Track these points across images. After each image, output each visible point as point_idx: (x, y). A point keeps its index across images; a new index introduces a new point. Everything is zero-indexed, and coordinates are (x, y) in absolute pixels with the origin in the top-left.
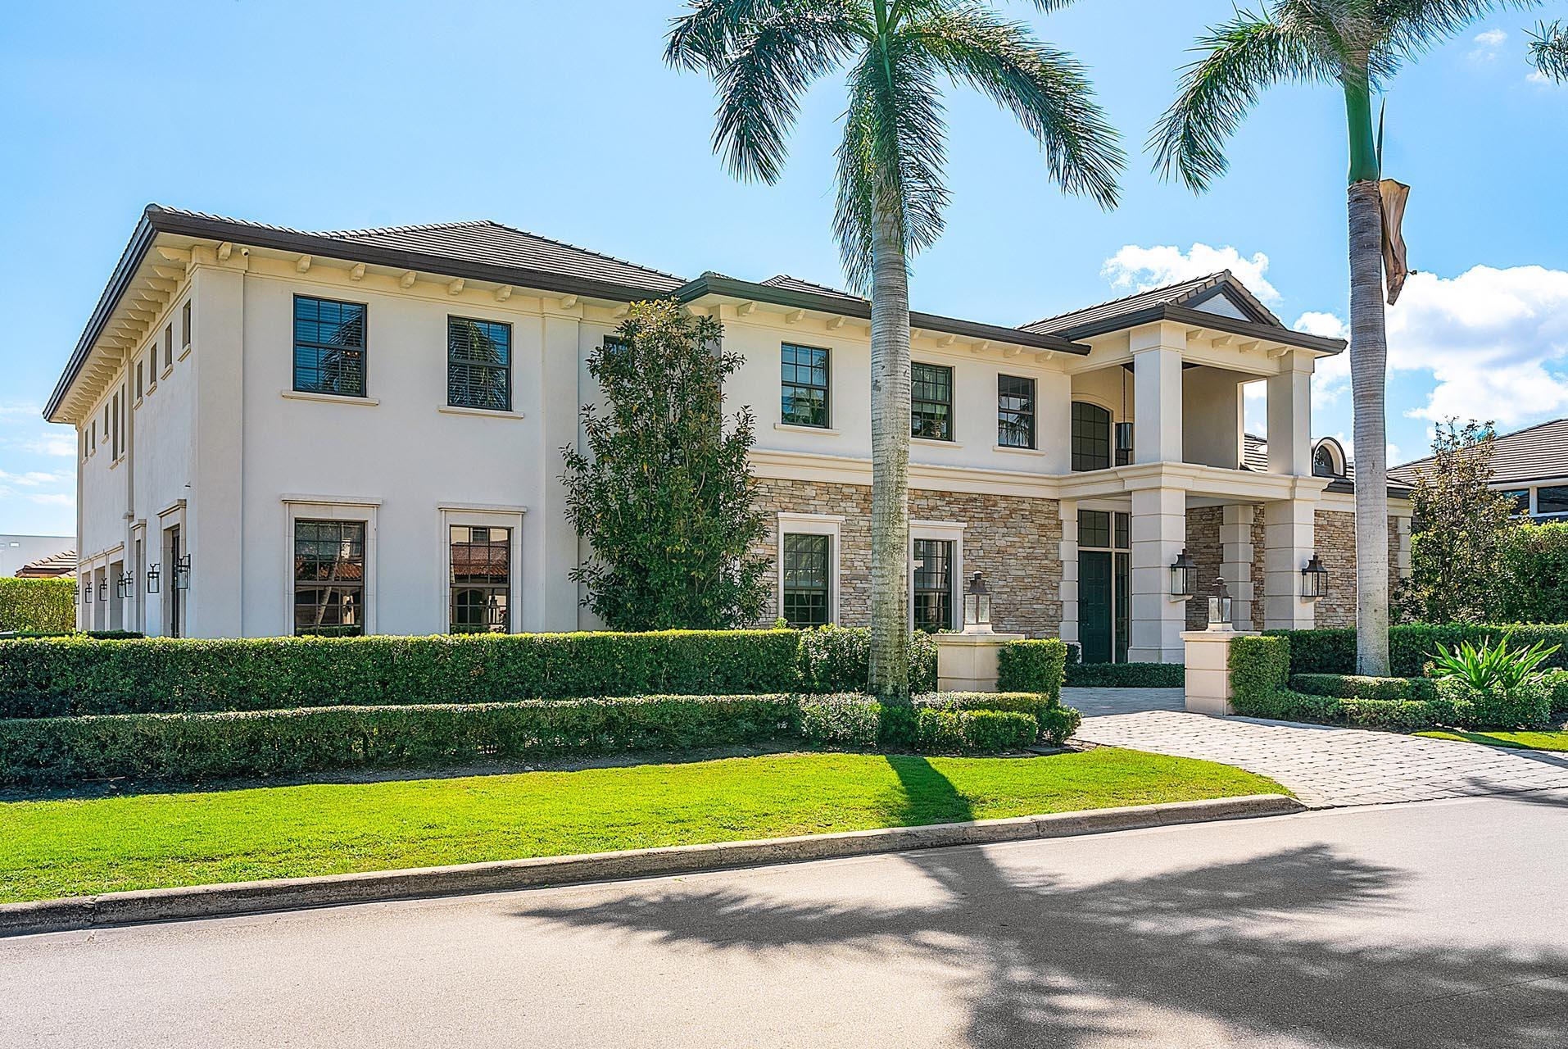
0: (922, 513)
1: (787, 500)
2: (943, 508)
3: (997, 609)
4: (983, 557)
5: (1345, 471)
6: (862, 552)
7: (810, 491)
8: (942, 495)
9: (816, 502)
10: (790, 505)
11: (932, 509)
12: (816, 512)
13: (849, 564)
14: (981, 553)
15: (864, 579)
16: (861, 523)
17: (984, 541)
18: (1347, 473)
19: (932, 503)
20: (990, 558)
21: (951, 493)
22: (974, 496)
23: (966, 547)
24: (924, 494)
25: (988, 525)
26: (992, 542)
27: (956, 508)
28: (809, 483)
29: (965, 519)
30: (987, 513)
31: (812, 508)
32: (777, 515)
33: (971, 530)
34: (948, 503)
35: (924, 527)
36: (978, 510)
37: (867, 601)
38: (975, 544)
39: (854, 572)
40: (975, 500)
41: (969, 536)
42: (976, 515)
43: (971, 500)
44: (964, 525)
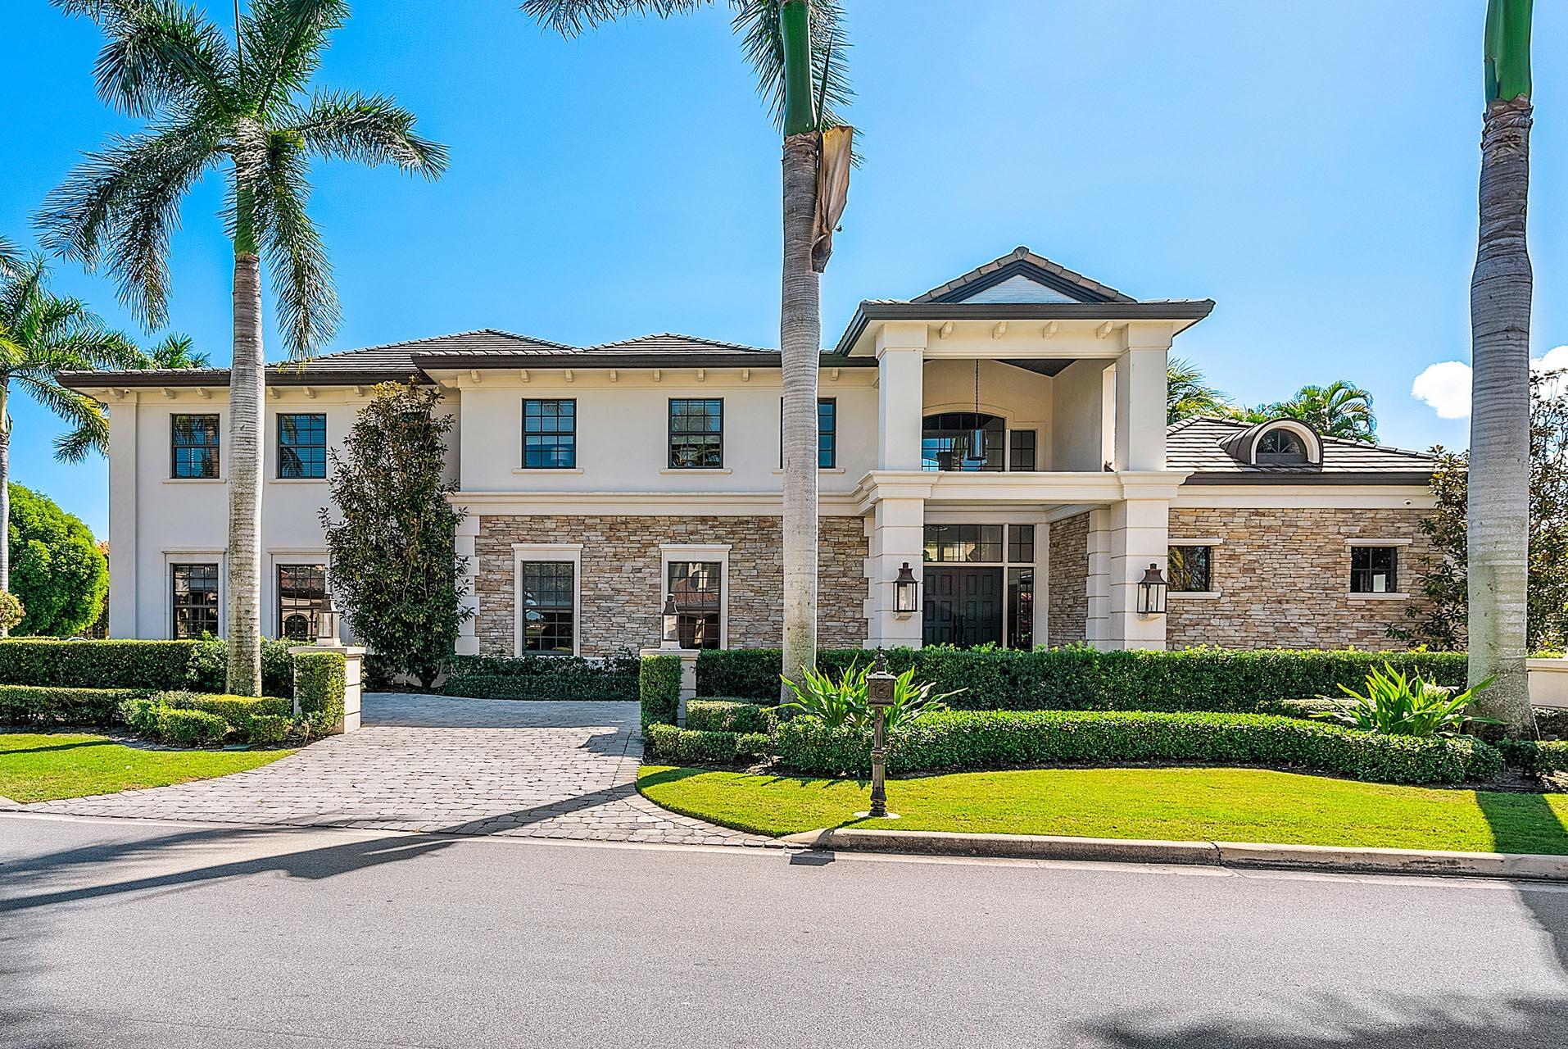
0: (678, 538)
1: (525, 533)
2: (706, 532)
3: (775, 626)
4: (758, 576)
6: (606, 575)
7: (549, 524)
8: (703, 519)
9: (556, 533)
10: (527, 537)
11: (692, 533)
12: (556, 542)
13: (592, 586)
14: (755, 572)
15: (610, 598)
16: (606, 549)
17: (758, 561)
18: (1325, 459)
19: (691, 528)
20: (767, 577)
21: (715, 517)
22: (746, 519)
23: (734, 568)
24: (681, 519)
25: (764, 545)
26: (769, 561)
27: (721, 531)
28: (548, 517)
29: (733, 541)
30: (762, 534)
31: (552, 538)
32: (512, 546)
33: (742, 552)
34: (712, 527)
35: (681, 550)
36: (752, 532)
37: (613, 619)
38: (747, 564)
39: (598, 593)
40: (747, 522)
41: (739, 556)
42: (748, 537)
43: (741, 523)
44: (728, 547)
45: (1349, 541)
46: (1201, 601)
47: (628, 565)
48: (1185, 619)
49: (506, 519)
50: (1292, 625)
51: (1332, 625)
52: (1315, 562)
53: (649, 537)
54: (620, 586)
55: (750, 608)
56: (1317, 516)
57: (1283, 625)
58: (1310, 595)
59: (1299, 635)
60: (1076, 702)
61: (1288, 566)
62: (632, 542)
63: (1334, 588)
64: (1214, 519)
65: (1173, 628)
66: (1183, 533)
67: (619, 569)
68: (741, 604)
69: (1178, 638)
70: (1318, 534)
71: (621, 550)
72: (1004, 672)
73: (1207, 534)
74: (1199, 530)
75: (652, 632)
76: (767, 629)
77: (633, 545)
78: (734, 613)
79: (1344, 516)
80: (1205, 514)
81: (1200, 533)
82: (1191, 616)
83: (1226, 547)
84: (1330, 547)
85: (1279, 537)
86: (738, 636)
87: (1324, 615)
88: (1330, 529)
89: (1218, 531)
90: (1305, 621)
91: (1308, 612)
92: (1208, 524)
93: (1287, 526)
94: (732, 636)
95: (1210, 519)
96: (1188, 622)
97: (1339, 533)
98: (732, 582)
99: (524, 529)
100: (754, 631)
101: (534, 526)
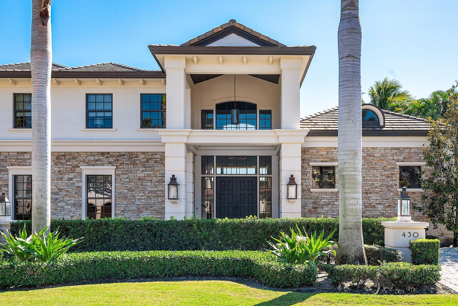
0: (90, 163)
1: (14, 161)
2: (104, 160)
3: (138, 207)
4: (129, 182)
5: (384, 123)
6: (55, 182)
8: (103, 154)
9: (30, 161)
10: (16, 163)
11: (97, 161)
12: (30, 165)
14: (128, 180)
15: (57, 193)
16: (55, 169)
17: (130, 174)
18: (386, 124)
19: (96, 158)
20: (134, 182)
21: (108, 152)
22: (123, 153)
23: (118, 178)
24: (92, 154)
25: (132, 166)
26: (135, 175)
27: (111, 160)
28: (26, 153)
29: (117, 164)
30: (131, 161)
31: (28, 163)
32: (7, 167)
33: (122, 170)
34: (107, 157)
35: (91, 169)
36: (126, 160)
37: (59, 204)
38: (124, 176)
40: (124, 155)
41: (120, 172)
42: (125, 162)
43: (121, 155)
44: (115, 167)
45: (397, 163)
46: (330, 193)
47: (66, 177)
48: (323, 202)
49: (5, 154)
50: (373, 204)
51: (391, 204)
52: (383, 173)
53: (76, 163)
54: (61, 187)
55: (126, 198)
56: (383, 151)
57: (368, 204)
58: (380, 190)
59: (376, 209)
60: (186, 245)
61: (371, 175)
62: (68, 165)
63: (391, 186)
64: (335, 153)
65: (317, 206)
66: (321, 160)
67: (61, 179)
68: (121, 196)
69: (319, 211)
70: (384, 160)
71: (62, 169)
73: (332, 160)
74: (328, 158)
75: (78, 210)
76: (134, 208)
77: (68, 167)
78: (118, 200)
79: (395, 151)
80: (331, 150)
81: (328, 160)
82: (325, 200)
84: (389, 166)
85: (366, 162)
86: (120, 212)
87: (387, 199)
88: (389, 158)
89: (337, 158)
90: (378, 202)
91: (379, 198)
92: (332, 155)
93: (369, 156)
94: (117, 212)
95: (333, 153)
96: (324, 203)
97: (393, 160)
98: (117, 185)
99: (13, 159)
100: (128, 209)
101: (19, 157)
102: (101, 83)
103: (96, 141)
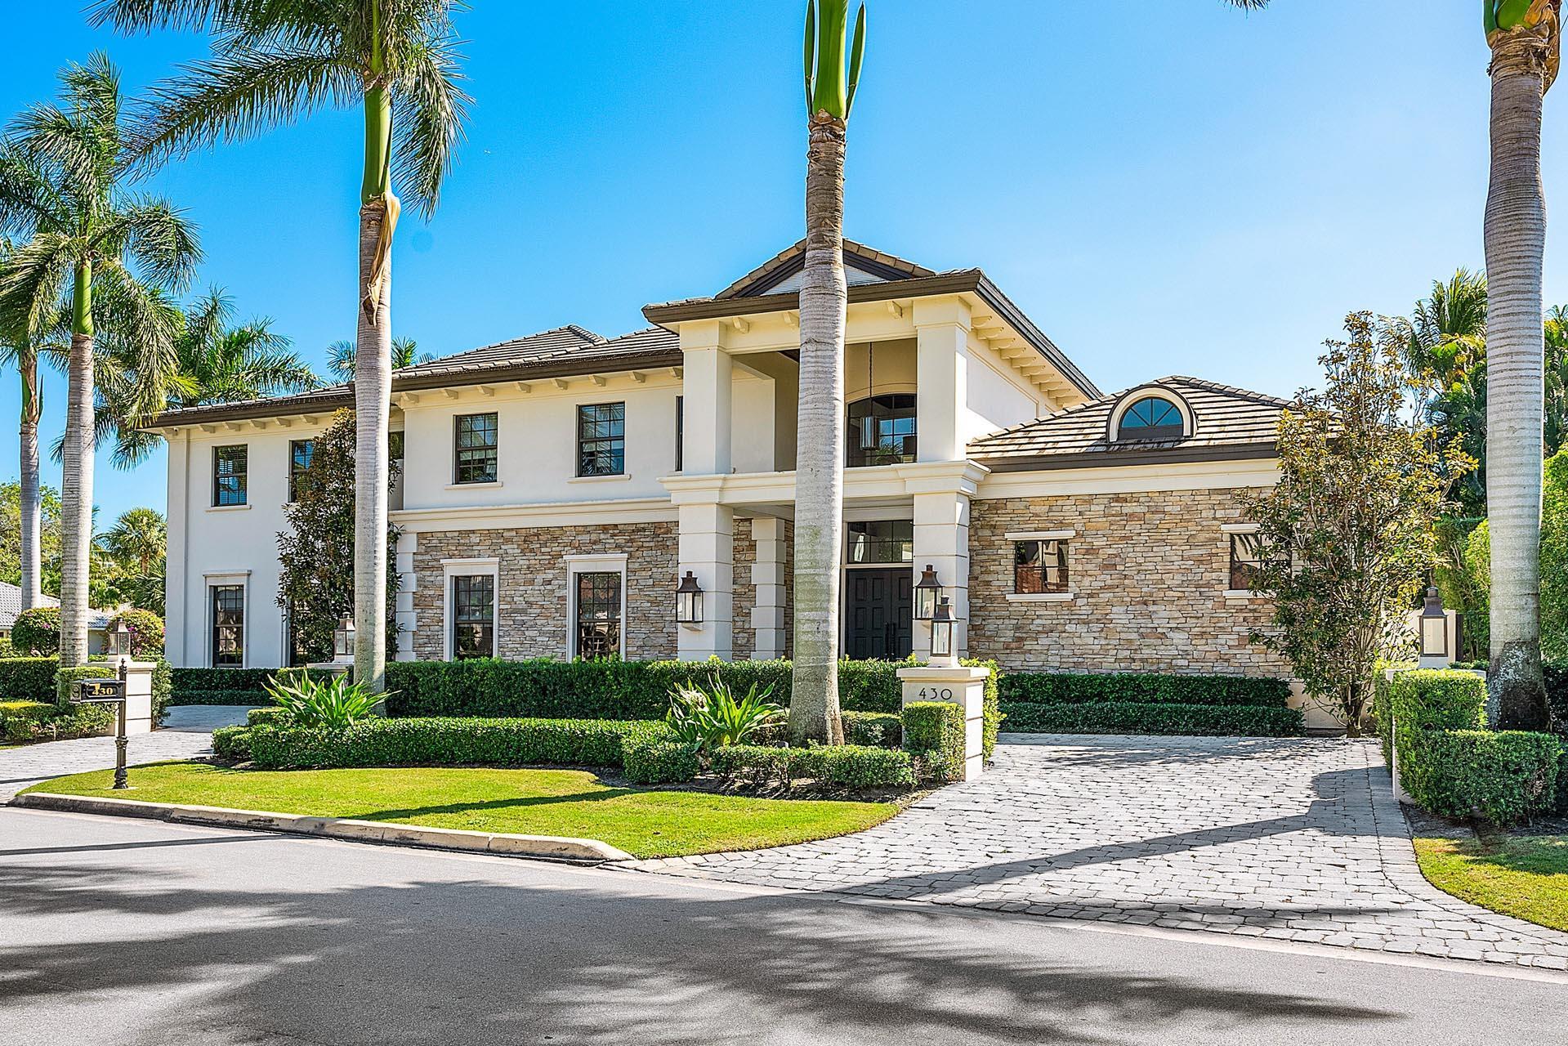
0: (583, 548)
1: (454, 548)
2: (607, 541)
3: (670, 638)
4: (654, 585)
5: (1193, 427)
6: (521, 588)
7: (475, 539)
8: (605, 528)
9: (479, 548)
10: (455, 552)
11: (595, 543)
12: (479, 556)
13: (509, 599)
14: (651, 582)
15: (523, 612)
16: (521, 562)
17: (654, 570)
18: (1196, 430)
19: (594, 537)
20: (662, 586)
21: (616, 525)
22: (642, 526)
23: (632, 578)
24: (586, 530)
25: (659, 553)
26: (664, 570)
27: (621, 540)
28: (473, 532)
29: (632, 549)
30: (658, 542)
31: (476, 553)
32: (442, 561)
33: (639, 560)
34: (613, 535)
35: (583, 560)
36: (648, 539)
37: (526, 633)
38: (644, 573)
39: (514, 606)
40: (644, 530)
41: (637, 566)
42: (645, 544)
43: (639, 531)
44: (626, 555)
45: (1223, 527)
46: (1055, 604)
47: (540, 577)
48: (1038, 626)
49: (439, 535)
50: (1159, 630)
51: (1209, 630)
52: (1186, 554)
53: (558, 549)
54: (532, 599)
55: (647, 619)
56: (1187, 500)
57: (1149, 630)
58: (1180, 594)
59: (1168, 642)
61: (1155, 559)
62: (543, 554)
63: (1208, 585)
64: (1069, 507)
65: (1024, 635)
66: (1033, 525)
67: (532, 582)
68: (638, 614)
69: (1029, 647)
70: (1189, 521)
71: (533, 562)
72: (535, 681)
73: (1061, 525)
74: (1051, 522)
75: (559, 646)
76: (662, 641)
77: (544, 557)
78: (632, 625)
79: (1220, 497)
80: (1059, 503)
81: (1052, 525)
82: (1044, 622)
83: (1083, 540)
84: (1203, 537)
85: (1144, 526)
86: (635, 648)
87: (1198, 618)
88: (1204, 514)
89: (1073, 521)
90: (1175, 625)
91: (1178, 614)
92: (1062, 514)
93: (1153, 513)
94: (629, 649)
95: (1064, 507)
96: (1040, 629)
97: (1215, 519)
98: (630, 592)
99: (453, 544)
100: (650, 643)
101: (461, 541)
102: (603, 382)
103: (590, 502)
